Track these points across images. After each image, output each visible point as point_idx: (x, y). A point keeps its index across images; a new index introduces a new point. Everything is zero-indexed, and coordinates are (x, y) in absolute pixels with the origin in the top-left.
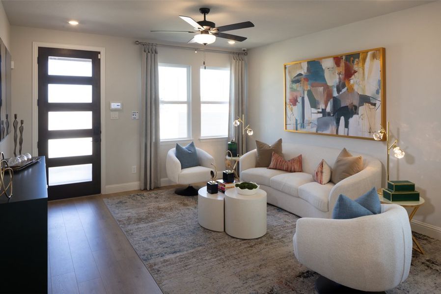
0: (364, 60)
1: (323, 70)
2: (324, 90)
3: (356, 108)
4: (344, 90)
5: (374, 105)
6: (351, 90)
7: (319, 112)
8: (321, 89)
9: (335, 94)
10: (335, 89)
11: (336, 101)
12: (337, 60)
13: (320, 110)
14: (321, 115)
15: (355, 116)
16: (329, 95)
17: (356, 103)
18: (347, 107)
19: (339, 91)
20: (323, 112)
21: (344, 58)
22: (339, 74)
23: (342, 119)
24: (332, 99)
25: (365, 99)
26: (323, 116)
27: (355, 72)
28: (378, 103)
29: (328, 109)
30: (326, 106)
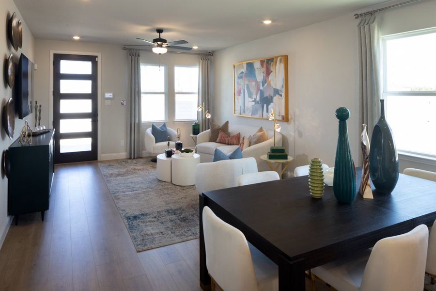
0: (276, 63)
1: (255, 70)
2: (255, 85)
3: (272, 98)
4: (266, 85)
5: (281, 96)
6: (269, 85)
7: (253, 101)
8: (254, 83)
9: (261, 88)
10: (261, 84)
11: (262, 93)
12: (262, 62)
13: (253, 100)
14: (254, 103)
15: (272, 104)
16: (258, 89)
17: (272, 94)
18: (267, 97)
19: (263, 85)
20: (255, 101)
21: (266, 61)
22: (263, 73)
23: (265, 105)
24: (259, 92)
25: (277, 92)
26: (255, 104)
27: (271, 72)
28: (283, 95)
29: (258, 99)
30: (257, 97)
